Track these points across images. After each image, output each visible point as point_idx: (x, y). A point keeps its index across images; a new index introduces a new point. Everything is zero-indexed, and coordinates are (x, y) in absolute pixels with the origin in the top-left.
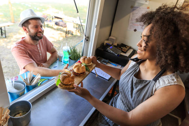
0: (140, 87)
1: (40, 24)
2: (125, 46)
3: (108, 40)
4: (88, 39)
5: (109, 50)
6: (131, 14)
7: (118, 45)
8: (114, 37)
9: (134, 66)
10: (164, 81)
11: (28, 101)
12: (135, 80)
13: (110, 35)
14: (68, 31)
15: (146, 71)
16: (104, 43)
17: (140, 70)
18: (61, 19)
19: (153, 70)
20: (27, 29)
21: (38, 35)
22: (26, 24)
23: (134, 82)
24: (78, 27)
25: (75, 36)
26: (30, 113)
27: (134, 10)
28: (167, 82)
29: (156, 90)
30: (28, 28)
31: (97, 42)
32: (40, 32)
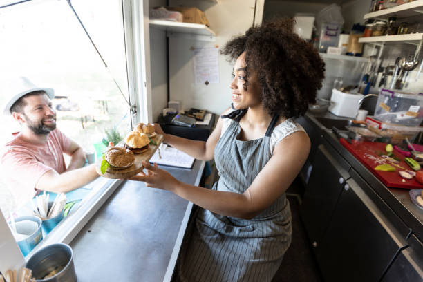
0: (250, 153)
1: (46, 101)
2: (198, 111)
3: (167, 107)
4: (135, 110)
5: (176, 121)
6: (194, 58)
7: (186, 112)
8: (176, 101)
9: (231, 127)
10: (280, 132)
12: (240, 144)
13: (168, 99)
14: (86, 117)
15: (252, 126)
16: (162, 114)
17: (242, 130)
18: (65, 97)
19: (261, 121)
20: (22, 116)
21: (47, 123)
22: (18, 107)
23: (240, 148)
24: (102, 106)
25: (100, 123)
26: (72, 263)
27: (196, 53)
28: (285, 132)
29: (274, 148)
30: (24, 114)
32: (50, 116)
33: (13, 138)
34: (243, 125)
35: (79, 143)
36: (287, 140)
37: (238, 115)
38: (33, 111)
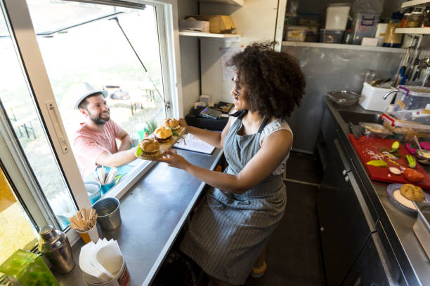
0: (246, 144)
1: (102, 100)
2: (225, 104)
3: (199, 101)
4: (169, 106)
5: (203, 113)
6: (222, 57)
7: (215, 105)
8: (207, 95)
10: (269, 130)
11: (113, 197)
13: (201, 94)
14: (135, 105)
15: (250, 124)
16: (193, 107)
17: (243, 126)
18: (118, 87)
19: (256, 121)
20: (86, 111)
21: (103, 117)
22: (83, 105)
23: (239, 141)
24: (149, 94)
25: (147, 110)
27: (224, 52)
28: (271, 130)
29: (262, 142)
30: (87, 110)
31: (184, 107)
32: (105, 112)
33: (80, 127)
34: (245, 122)
35: (126, 130)
36: (271, 136)
37: (241, 115)
38: (93, 108)
